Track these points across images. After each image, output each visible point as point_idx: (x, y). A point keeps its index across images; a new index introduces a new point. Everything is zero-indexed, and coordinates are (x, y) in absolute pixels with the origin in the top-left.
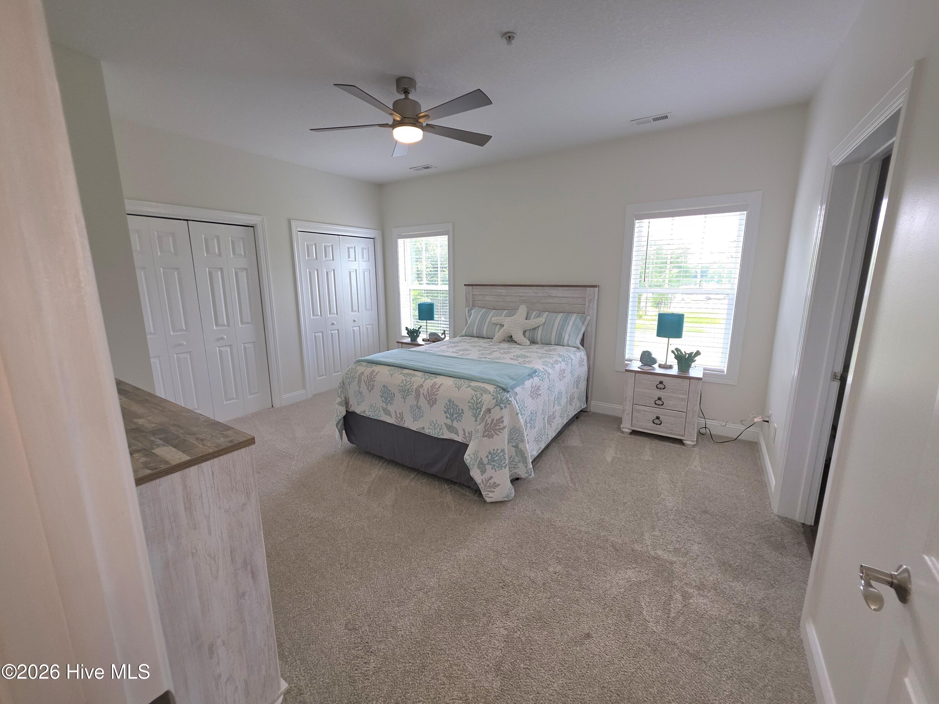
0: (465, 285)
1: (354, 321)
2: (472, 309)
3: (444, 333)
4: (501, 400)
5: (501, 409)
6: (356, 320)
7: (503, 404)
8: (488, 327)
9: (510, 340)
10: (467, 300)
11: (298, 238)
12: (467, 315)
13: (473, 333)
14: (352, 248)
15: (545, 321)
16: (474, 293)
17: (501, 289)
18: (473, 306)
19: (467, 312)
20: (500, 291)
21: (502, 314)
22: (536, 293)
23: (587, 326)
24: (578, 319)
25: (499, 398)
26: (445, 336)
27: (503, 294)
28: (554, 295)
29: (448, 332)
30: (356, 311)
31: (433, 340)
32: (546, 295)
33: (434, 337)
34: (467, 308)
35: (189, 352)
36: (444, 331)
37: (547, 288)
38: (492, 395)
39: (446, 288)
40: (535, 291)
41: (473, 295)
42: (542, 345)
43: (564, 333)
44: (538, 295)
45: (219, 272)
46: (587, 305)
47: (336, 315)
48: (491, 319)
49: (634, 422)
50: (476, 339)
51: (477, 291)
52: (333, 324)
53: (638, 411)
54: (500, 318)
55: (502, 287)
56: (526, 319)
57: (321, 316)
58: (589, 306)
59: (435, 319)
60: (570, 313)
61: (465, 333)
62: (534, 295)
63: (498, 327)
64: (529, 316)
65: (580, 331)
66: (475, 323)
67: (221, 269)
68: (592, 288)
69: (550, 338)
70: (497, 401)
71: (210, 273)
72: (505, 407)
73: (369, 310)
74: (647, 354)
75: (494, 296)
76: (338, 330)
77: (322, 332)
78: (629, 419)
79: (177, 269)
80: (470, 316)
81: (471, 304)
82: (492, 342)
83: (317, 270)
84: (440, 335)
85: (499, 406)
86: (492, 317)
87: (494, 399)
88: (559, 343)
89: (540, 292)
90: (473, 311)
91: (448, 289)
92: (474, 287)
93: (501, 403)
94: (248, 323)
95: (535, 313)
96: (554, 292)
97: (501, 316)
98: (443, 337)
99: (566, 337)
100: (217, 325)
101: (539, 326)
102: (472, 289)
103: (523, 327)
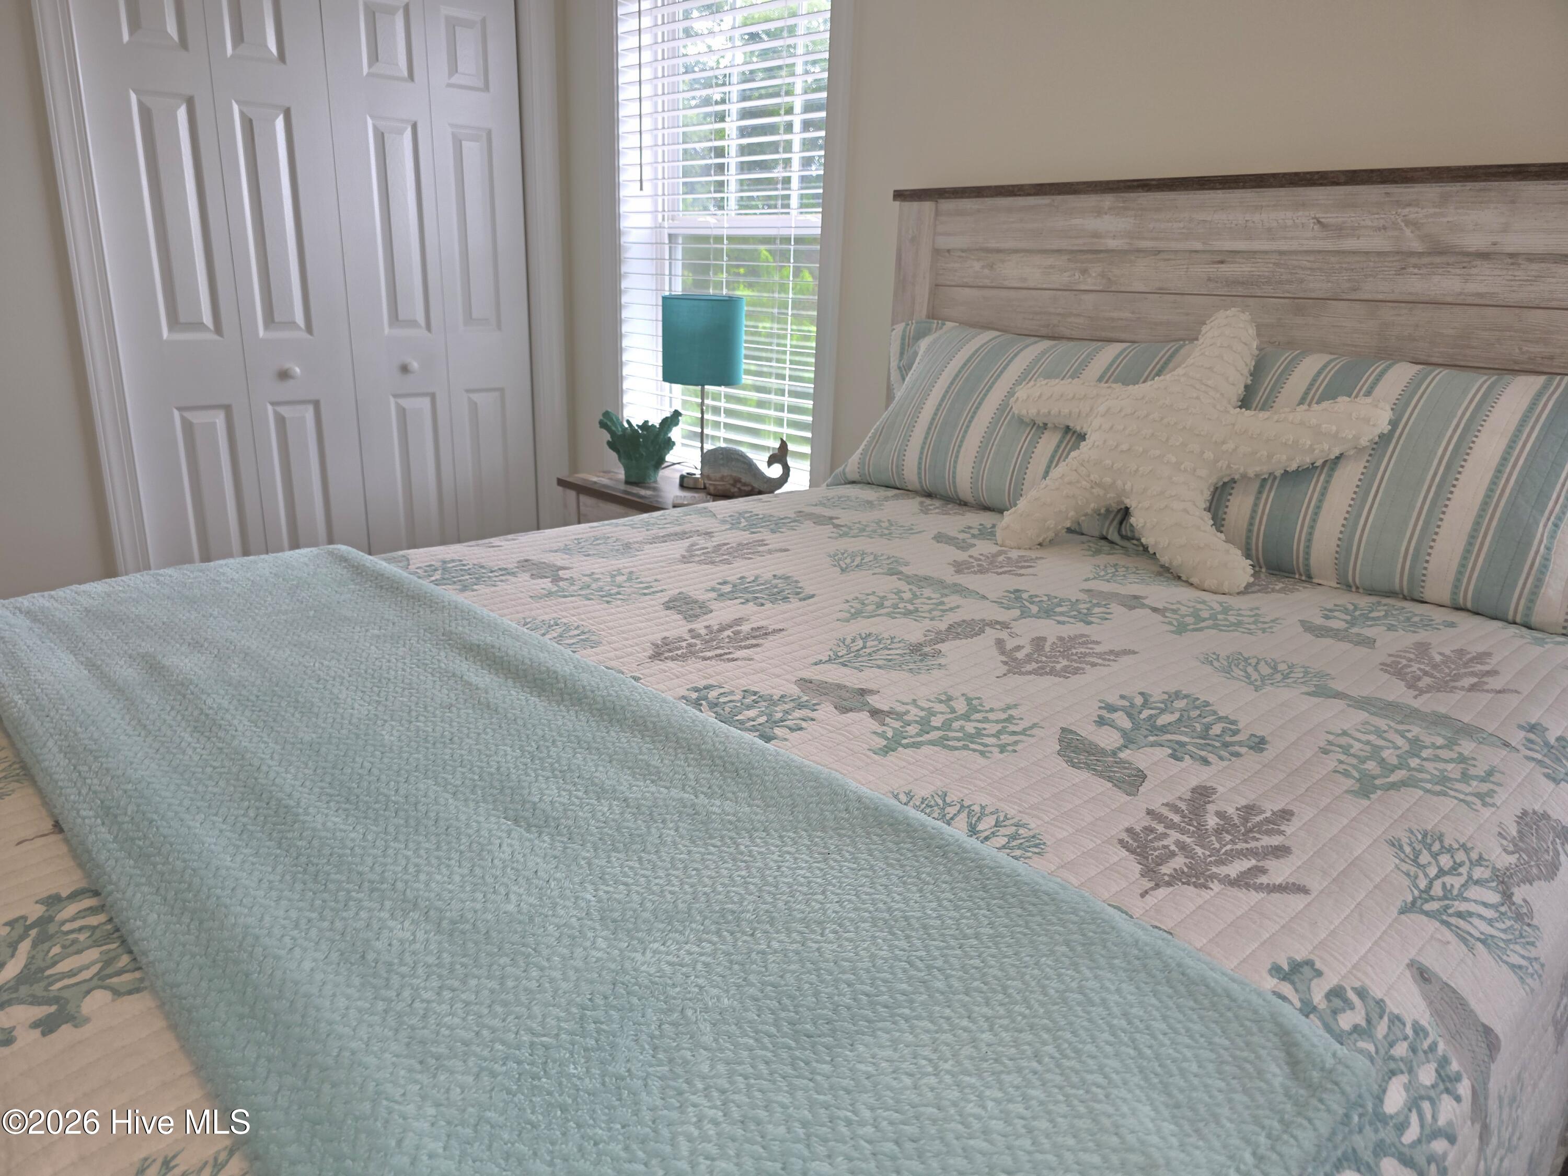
0: (900, 195)
1: (405, 369)
2: (921, 334)
3: (780, 456)
6: (415, 365)
8: (988, 439)
9: (1113, 535)
10: (902, 283)
12: (894, 364)
13: (900, 468)
15: (1394, 424)
16: (943, 242)
17: (1099, 212)
18: (932, 315)
19: (895, 348)
20: (1092, 223)
21: (1084, 364)
22: (1340, 231)
26: (786, 469)
27: (1112, 244)
28: (1475, 241)
30: (413, 323)
32: (1417, 246)
33: (725, 472)
34: (900, 327)
36: (784, 445)
37: (1431, 191)
39: (812, 222)
40: (1331, 218)
41: (937, 252)
42: (1345, 599)
44: (1349, 244)
47: (304, 335)
48: (1011, 393)
50: (912, 505)
51: (961, 229)
52: (284, 375)
54: (1059, 386)
55: (1108, 200)
56: (1245, 403)
57: (218, 329)
59: (746, 379)
61: (862, 463)
62: (1320, 245)
63: (1048, 444)
64: (1268, 381)
66: (919, 409)
69: (1421, 554)
73: (485, 322)
75: (1050, 261)
76: (316, 404)
77: (228, 409)
80: (904, 370)
81: (922, 310)
82: (987, 534)
83: (190, 104)
84: (762, 465)
90: (924, 344)
92: (948, 205)
95: (1310, 365)
97: (1075, 375)
98: (775, 471)
101: (1336, 461)
102: (937, 213)
103: (1209, 455)
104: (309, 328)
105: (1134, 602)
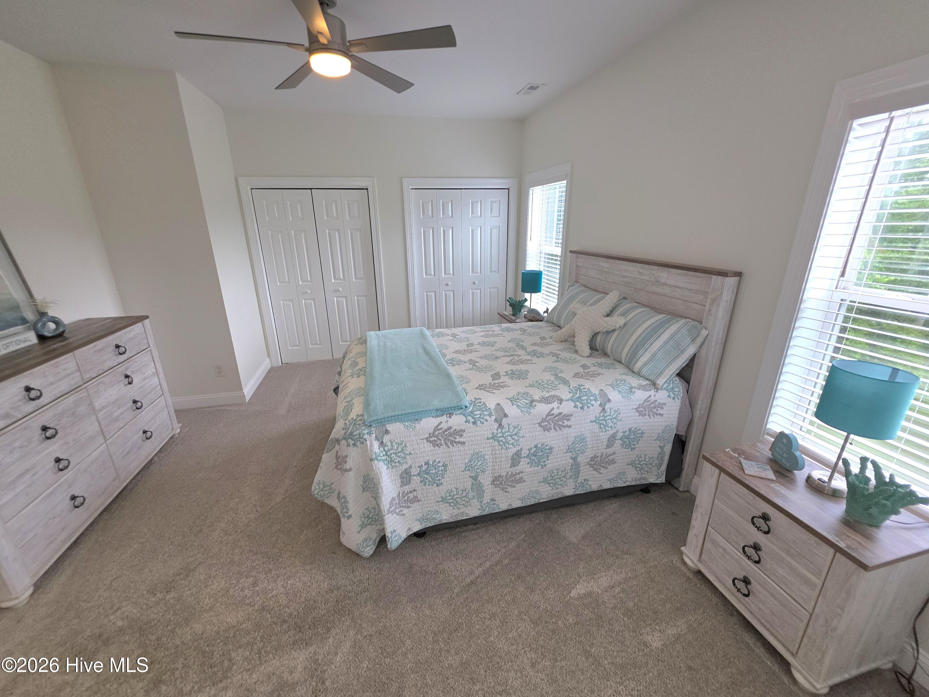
0: (572, 251)
1: (474, 283)
3: (547, 312)
4: (351, 434)
5: (348, 445)
6: (477, 282)
7: (352, 439)
10: (570, 273)
11: (412, 197)
15: (626, 323)
16: (579, 264)
20: (602, 264)
22: (641, 274)
23: (700, 347)
24: (684, 331)
25: (350, 431)
27: (606, 270)
28: (663, 281)
31: (531, 318)
35: (314, 299)
37: (656, 267)
38: (345, 424)
39: (558, 251)
40: (641, 271)
41: (577, 266)
44: (643, 277)
45: (337, 234)
46: (707, 307)
49: (703, 556)
51: (583, 261)
52: (447, 285)
53: (714, 542)
56: (608, 315)
57: (435, 276)
58: (710, 310)
60: (675, 315)
64: (614, 310)
65: (682, 352)
67: (339, 230)
68: (720, 278)
69: (622, 352)
70: (345, 433)
71: (329, 233)
72: (354, 445)
74: (785, 441)
76: (454, 291)
77: (435, 292)
78: (697, 547)
79: (304, 231)
83: (433, 229)
85: (347, 440)
87: (343, 429)
88: (629, 365)
89: (648, 273)
91: (559, 254)
92: (579, 255)
93: (349, 438)
94: (361, 278)
95: (623, 308)
96: (664, 275)
100: (335, 278)
102: (577, 257)
104: (453, 275)
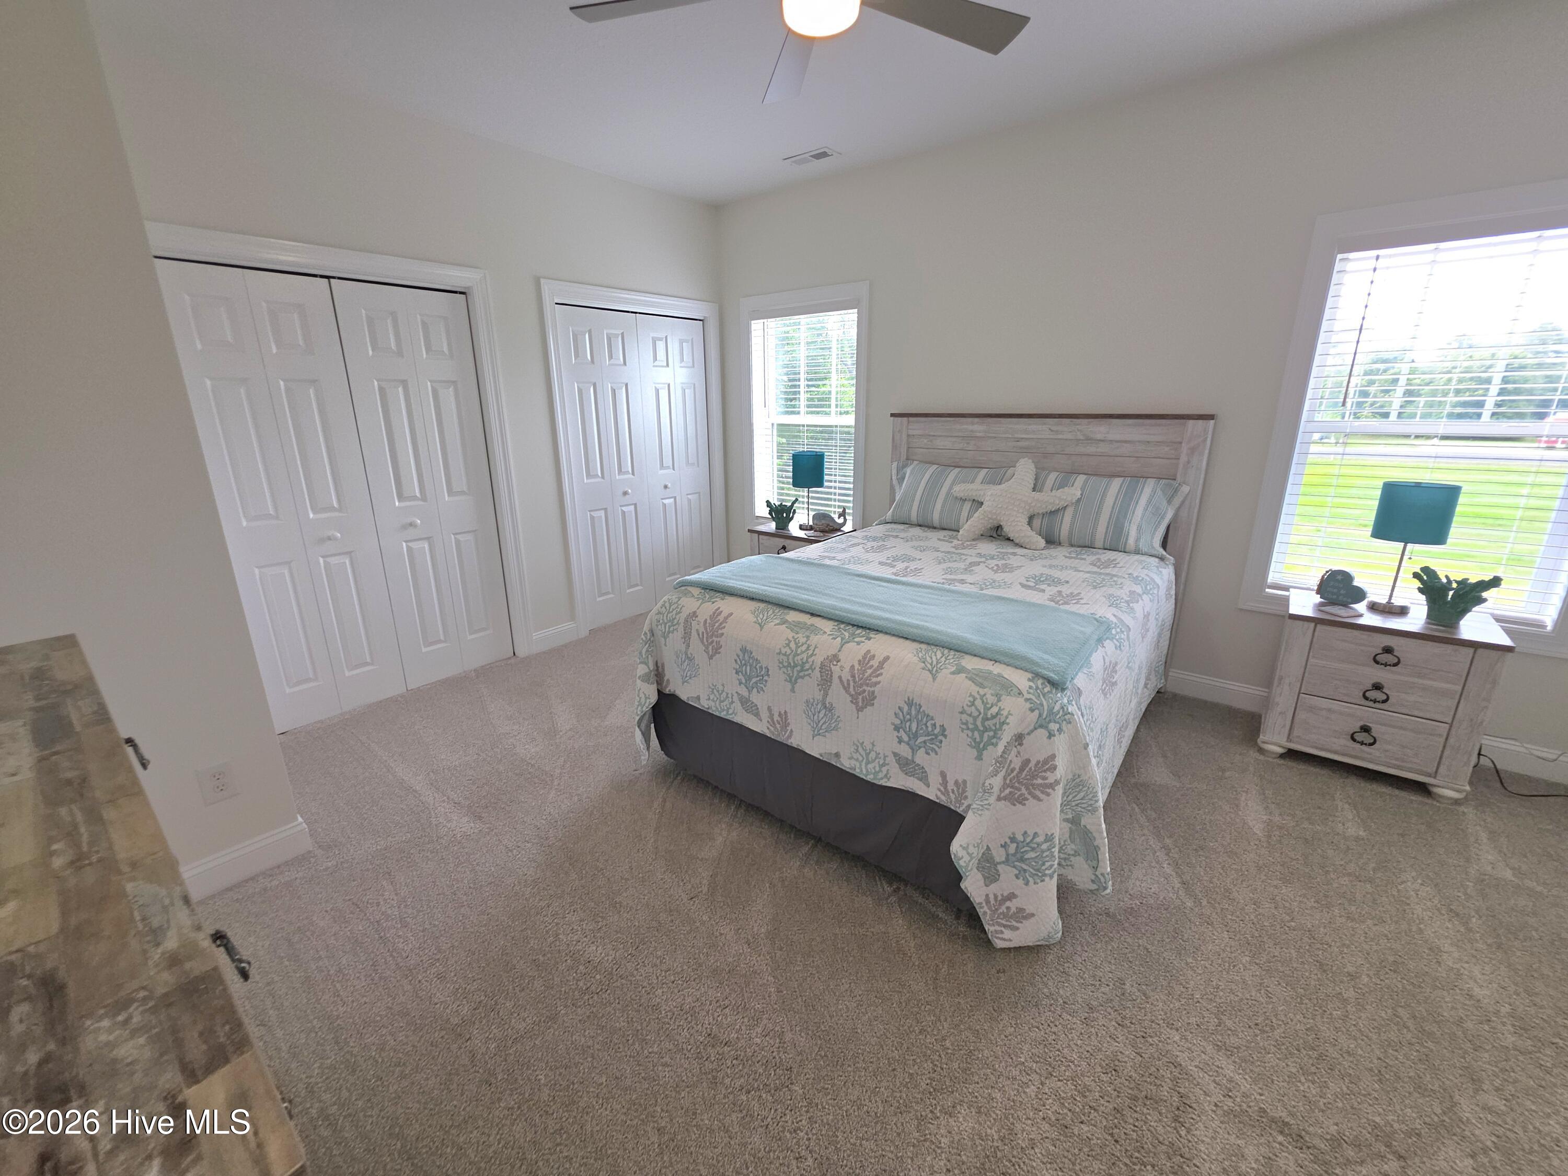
0: (892, 415)
1: (666, 487)
2: (905, 466)
3: (843, 514)
4: (1051, 711)
5: (1051, 735)
6: (669, 485)
7: (1055, 722)
8: (943, 506)
9: (995, 535)
10: (895, 447)
11: (556, 317)
12: (894, 478)
13: (909, 516)
14: (660, 339)
15: (1082, 495)
16: (911, 432)
17: (973, 424)
18: (907, 459)
19: (894, 472)
20: (970, 427)
21: (975, 478)
22: (1057, 432)
23: (1179, 508)
24: (1159, 492)
25: (1046, 708)
27: (978, 434)
28: (1099, 437)
29: (851, 511)
30: (668, 468)
31: (822, 527)
32: (1082, 438)
33: (823, 522)
34: (895, 464)
35: (349, 553)
36: (844, 510)
37: (1085, 421)
38: (1027, 700)
39: (850, 420)
40: (1054, 428)
41: (908, 436)
42: (1073, 549)
43: (1126, 524)
44: (1060, 436)
45: (400, 389)
46: (1184, 458)
47: (631, 476)
48: (951, 488)
49: (1296, 733)
50: (917, 531)
51: (917, 427)
52: (625, 493)
53: (1312, 709)
54: (971, 486)
55: (976, 420)
56: (1034, 490)
57: (603, 477)
58: (1188, 462)
59: (826, 484)
60: (1137, 477)
61: (893, 516)
62: (1052, 437)
63: (967, 506)
64: (1040, 481)
65: (1163, 518)
66: (915, 495)
67: (404, 383)
68: (1200, 422)
69: (1093, 535)
70: (1040, 715)
71: (381, 389)
72: (1060, 730)
73: (693, 464)
74: (1339, 577)
75: (954, 439)
76: (635, 505)
77: (606, 509)
78: (1284, 726)
79: (313, 382)
80: (901, 480)
81: (904, 457)
82: (956, 538)
83: (595, 385)
84: (835, 517)
85: (1046, 728)
86: (953, 484)
87: (1032, 710)
88: (1115, 545)
89: (1067, 430)
90: (908, 471)
91: (853, 423)
92: (911, 419)
93: (1050, 721)
94: (462, 493)
95: (1053, 476)
96: (1100, 430)
97: (973, 482)
98: (841, 521)
99: (1133, 533)
100: (401, 497)
101: (1065, 508)
102: (909, 422)
103: (1027, 507)
104: (633, 473)
105: (1014, 554)
